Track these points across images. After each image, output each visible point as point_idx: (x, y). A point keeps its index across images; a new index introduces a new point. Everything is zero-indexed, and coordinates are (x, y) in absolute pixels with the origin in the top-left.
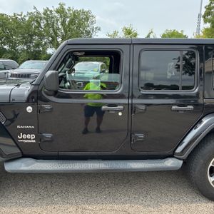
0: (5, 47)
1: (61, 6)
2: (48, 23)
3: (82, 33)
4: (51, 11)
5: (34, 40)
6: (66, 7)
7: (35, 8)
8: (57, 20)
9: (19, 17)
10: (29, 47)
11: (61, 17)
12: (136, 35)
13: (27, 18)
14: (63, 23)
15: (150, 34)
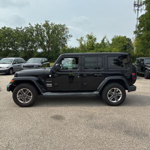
0: (10, 49)
1: (47, 22)
2: (38, 34)
3: (60, 39)
4: (40, 26)
5: (29, 44)
6: (50, 23)
7: (30, 24)
8: (44, 31)
9: (20, 30)
10: (26, 49)
11: (46, 29)
12: (95, 39)
13: (25, 31)
14: (48, 33)
15: (104, 38)
